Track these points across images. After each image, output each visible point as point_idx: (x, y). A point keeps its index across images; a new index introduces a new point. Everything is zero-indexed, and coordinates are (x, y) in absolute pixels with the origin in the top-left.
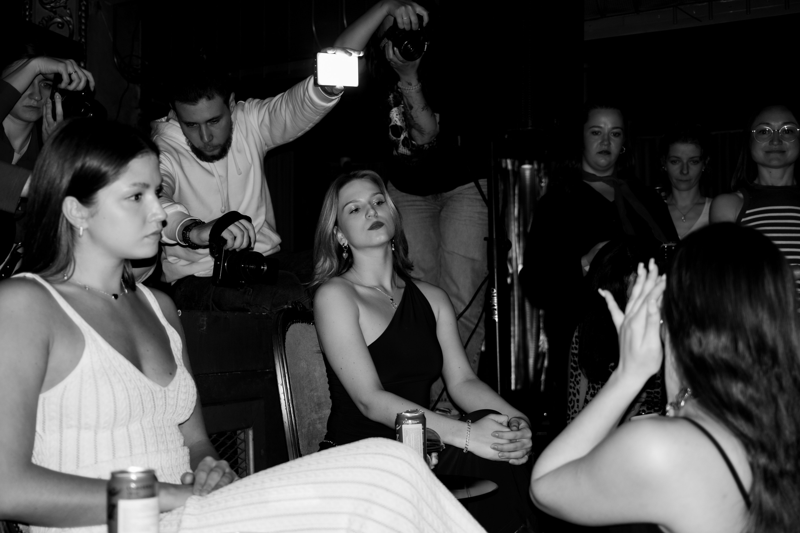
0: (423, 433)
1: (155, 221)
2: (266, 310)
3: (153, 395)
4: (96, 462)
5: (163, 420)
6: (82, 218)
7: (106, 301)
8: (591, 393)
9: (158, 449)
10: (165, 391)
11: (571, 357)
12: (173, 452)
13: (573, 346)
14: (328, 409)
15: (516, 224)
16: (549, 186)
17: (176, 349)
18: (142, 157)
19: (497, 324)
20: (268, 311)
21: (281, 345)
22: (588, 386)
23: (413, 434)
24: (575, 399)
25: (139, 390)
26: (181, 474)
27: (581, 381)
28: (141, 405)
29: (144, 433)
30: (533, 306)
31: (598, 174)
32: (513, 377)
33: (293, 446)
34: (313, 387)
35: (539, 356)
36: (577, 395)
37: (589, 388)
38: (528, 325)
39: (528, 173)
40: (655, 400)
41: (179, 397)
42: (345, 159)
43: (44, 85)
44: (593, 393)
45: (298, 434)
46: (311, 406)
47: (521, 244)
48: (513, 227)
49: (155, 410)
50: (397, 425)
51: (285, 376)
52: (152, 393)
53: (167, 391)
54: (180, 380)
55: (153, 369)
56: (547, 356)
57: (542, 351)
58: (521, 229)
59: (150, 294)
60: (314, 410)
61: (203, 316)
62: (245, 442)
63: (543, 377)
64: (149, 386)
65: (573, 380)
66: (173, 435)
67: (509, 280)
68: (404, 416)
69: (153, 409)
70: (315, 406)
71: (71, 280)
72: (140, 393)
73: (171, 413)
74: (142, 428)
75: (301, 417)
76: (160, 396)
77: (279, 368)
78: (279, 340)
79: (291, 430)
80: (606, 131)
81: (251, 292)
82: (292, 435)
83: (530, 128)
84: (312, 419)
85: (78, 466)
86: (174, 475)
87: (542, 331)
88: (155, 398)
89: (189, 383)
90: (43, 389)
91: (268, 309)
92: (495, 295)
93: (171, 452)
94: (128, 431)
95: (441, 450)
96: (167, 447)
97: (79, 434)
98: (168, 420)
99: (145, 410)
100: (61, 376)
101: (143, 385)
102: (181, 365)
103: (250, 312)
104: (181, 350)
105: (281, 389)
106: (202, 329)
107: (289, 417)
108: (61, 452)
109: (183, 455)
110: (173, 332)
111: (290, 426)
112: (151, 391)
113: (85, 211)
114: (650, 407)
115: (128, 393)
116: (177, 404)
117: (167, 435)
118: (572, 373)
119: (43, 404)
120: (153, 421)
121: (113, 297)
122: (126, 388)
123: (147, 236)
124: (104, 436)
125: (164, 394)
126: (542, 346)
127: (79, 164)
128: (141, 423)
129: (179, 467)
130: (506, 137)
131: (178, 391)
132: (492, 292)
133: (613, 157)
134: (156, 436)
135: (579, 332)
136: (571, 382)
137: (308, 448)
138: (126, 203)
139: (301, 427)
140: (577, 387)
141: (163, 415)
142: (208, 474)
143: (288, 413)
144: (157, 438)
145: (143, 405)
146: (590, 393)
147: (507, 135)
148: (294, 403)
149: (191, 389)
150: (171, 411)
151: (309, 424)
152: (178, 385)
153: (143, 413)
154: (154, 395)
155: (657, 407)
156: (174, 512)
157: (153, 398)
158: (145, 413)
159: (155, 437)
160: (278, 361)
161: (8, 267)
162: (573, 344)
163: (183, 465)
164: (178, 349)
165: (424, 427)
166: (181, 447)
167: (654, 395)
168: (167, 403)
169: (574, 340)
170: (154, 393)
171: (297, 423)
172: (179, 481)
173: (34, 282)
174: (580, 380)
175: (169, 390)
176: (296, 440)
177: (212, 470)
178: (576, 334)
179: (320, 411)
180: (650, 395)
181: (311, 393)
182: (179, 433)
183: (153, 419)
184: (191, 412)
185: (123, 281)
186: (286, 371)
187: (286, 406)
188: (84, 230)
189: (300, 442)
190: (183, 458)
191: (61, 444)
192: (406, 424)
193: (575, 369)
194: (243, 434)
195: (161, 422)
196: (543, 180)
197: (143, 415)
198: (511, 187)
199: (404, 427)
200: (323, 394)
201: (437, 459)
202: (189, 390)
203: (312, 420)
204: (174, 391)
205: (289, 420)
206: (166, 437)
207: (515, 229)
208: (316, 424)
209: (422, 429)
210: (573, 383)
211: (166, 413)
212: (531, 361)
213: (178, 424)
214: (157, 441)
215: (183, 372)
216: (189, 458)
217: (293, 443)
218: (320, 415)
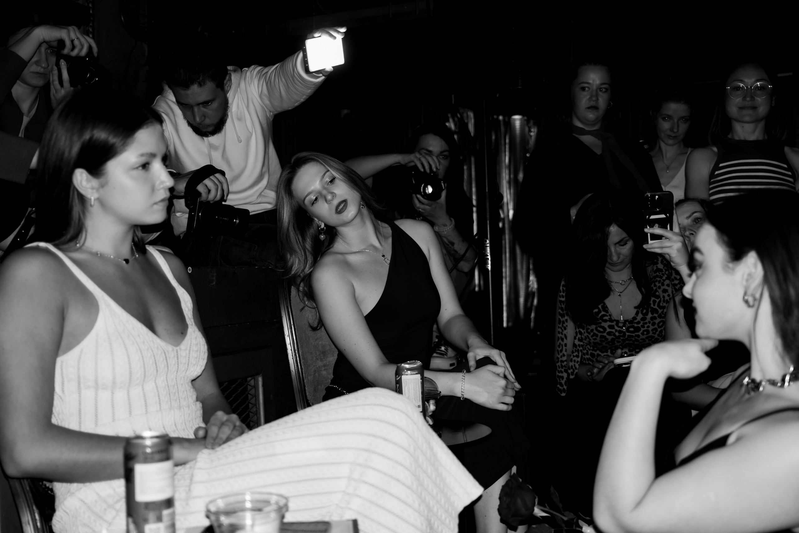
0: (421, 383)
1: (163, 188)
2: (271, 265)
3: (165, 355)
4: (114, 420)
5: (176, 378)
6: (93, 188)
7: (118, 267)
8: (579, 337)
9: (171, 406)
10: (177, 350)
11: (558, 304)
12: (185, 408)
13: (561, 294)
14: (332, 356)
15: (507, 171)
16: (538, 135)
17: (187, 309)
18: (147, 127)
19: (490, 273)
20: (273, 266)
21: (287, 298)
22: (575, 332)
23: (412, 384)
24: (563, 343)
25: (152, 351)
26: (194, 428)
27: (569, 326)
28: (154, 365)
29: (158, 391)
30: (523, 252)
31: (587, 128)
32: (505, 315)
33: (300, 393)
34: (317, 336)
35: (529, 295)
36: (565, 340)
37: (576, 333)
38: (519, 267)
39: (518, 124)
40: (636, 343)
41: (191, 356)
42: (345, 111)
43: (50, 51)
44: (580, 338)
45: (305, 381)
46: (316, 354)
47: (512, 191)
48: (504, 174)
49: (168, 369)
50: (397, 376)
51: (291, 328)
52: (165, 353)
53: (179, 350)
54: (191, 339)
55: (165, 329)
56: (536, 295)
57: (532, 291)
58: (512, 176)
59: (160, 257)
60: (319, 358)
61: (213, 272)
62: (255, 388)
63: (533, 315)
64: (161, 347)
65: (560, 326)
66: (185, 392)
67: (501, 225)
68: (403, 367)
69: (166, 368)
70: (320, 354)
71: (84, 248)
72: (153, 354)
73: (183, 371)
74: (157, 387)
75: (307, 365)
76: (172, 356)
77: (286, 320)
78: (284, 293)
79: (297, 378)
80: (595, 87)
81: (257, 248)
82: (298, 383)
83: (520, 87)
84: (318, 366)
85: (96, 425)
86: (187, 429)
87: (532, 272)
88: (168, 358)
89: (200, 341)
90: (60, 352)
91: (273, 264)
92: (488, 245)
93: (183, 408)
94: (143, 390)
95: (439, 398)
96: (180, 404)
97: (96, 395)
98: (181, 378)
99: (158, 369)
100: (77, 340)
101: (156, 346)
102: (192, 325)
103: (257, 266)
104: (192, 310)
105: (288, 340)
106: (212, 284)
107: (296, 366)
108: (80, 411)
109: (196, 410)
110: (184, 292)
111: (297, 374)
112: (164, 351)
113: (95, 182)
114: (631, 349)
115: (142, 354)
116: (189, 362)
117: (179, 393)
118: (559, 319)
119: (62, 367)
120: (167, 380)
121: (124, 262)
122: (140, 349)
123: (156, 203)
124: (120, 395)
125: (176, 354)
126: (532, 286)
127: (87, 136)
128: (155, 382)
129: (191, 422)
130: (498, 96)
131: (190, 349)
132: (485, 242)
133: (601, 112)
134: (170, 394)
135: (565, 282)
136: (559, 327)
137: (314, 394)
138: (135, 173)
139: (307, 374)
140: (565, 332)
141: (177, 374)
142: (220, 428)
143: (295, 362)
144: (170, 396)
145: (156, 365)
146: (577, 338)
147: (498, 94)
148: (300, 353)
149: (202, 347)
150: (183, 369)
151: (315, 371)
152: (189, 344)
153: (157, 372)
154: (167, 355)
155: (638, 349)
156: (188, 466)
157: (166, 357)
158: (159, 372)
159: (168, 395)
160: (284, 313)
161: (23, 231)
162: (561, 292)
163: (196, 419)
164: (188, 309)
165: (422, 377)
166: (194, 402)
167: (635, 338)
168: (179, 362)
169: (561, 288)
170: (167, 353)
171: (303, 371)
172: (191, 435)
173: (47, 251)
174: (567, 326)
175: (180, 349)
176: (303, 387)
177: (223, 424)
178: (563, 283)
179: (324, 358)
180: (631, 338)
181: (316, 342)
182: (192, 390)
183: (166, 378)
184: (203, 368)
185: (133, 244)
186: (292, 323)
187: (292, 356)
188: (95, 200)
189: (306, 389)
190: (196, 413)
191: (80, 404)
192: (405, 375)
193: (563, 316)
194: (253, 381)
195: (175, 380)
196: (532, 130)
197: (157, 374)
198: (503, 136)
199: (404, 377)
200: (327, 343)
201: (434, 406)
202: (200, 348)
203: (317, 368)
204: (186, 350)
205: (296, 369)
206: (178, 395)
207: (506, 177)
208: (322, 371)
209: (420, 379)
210: (561, 328)
211: (179, 371)
212: (522, 300)
213: (190, 381)
214: (170, 399)
215: (194, 332)
216: (201, 412)
217: (300, 390)
218: (325, 362)
